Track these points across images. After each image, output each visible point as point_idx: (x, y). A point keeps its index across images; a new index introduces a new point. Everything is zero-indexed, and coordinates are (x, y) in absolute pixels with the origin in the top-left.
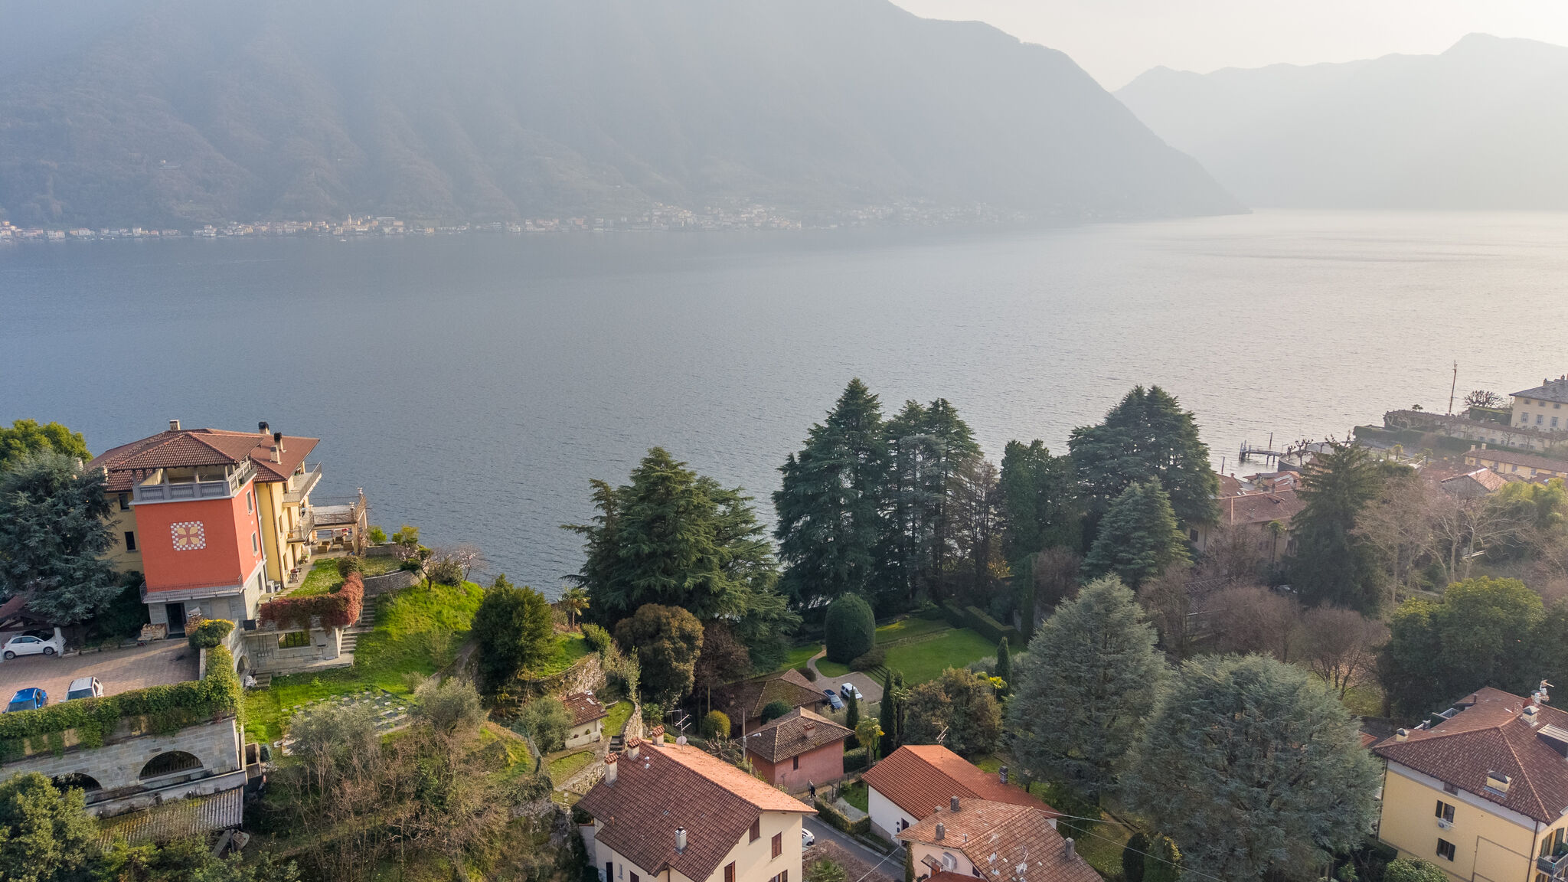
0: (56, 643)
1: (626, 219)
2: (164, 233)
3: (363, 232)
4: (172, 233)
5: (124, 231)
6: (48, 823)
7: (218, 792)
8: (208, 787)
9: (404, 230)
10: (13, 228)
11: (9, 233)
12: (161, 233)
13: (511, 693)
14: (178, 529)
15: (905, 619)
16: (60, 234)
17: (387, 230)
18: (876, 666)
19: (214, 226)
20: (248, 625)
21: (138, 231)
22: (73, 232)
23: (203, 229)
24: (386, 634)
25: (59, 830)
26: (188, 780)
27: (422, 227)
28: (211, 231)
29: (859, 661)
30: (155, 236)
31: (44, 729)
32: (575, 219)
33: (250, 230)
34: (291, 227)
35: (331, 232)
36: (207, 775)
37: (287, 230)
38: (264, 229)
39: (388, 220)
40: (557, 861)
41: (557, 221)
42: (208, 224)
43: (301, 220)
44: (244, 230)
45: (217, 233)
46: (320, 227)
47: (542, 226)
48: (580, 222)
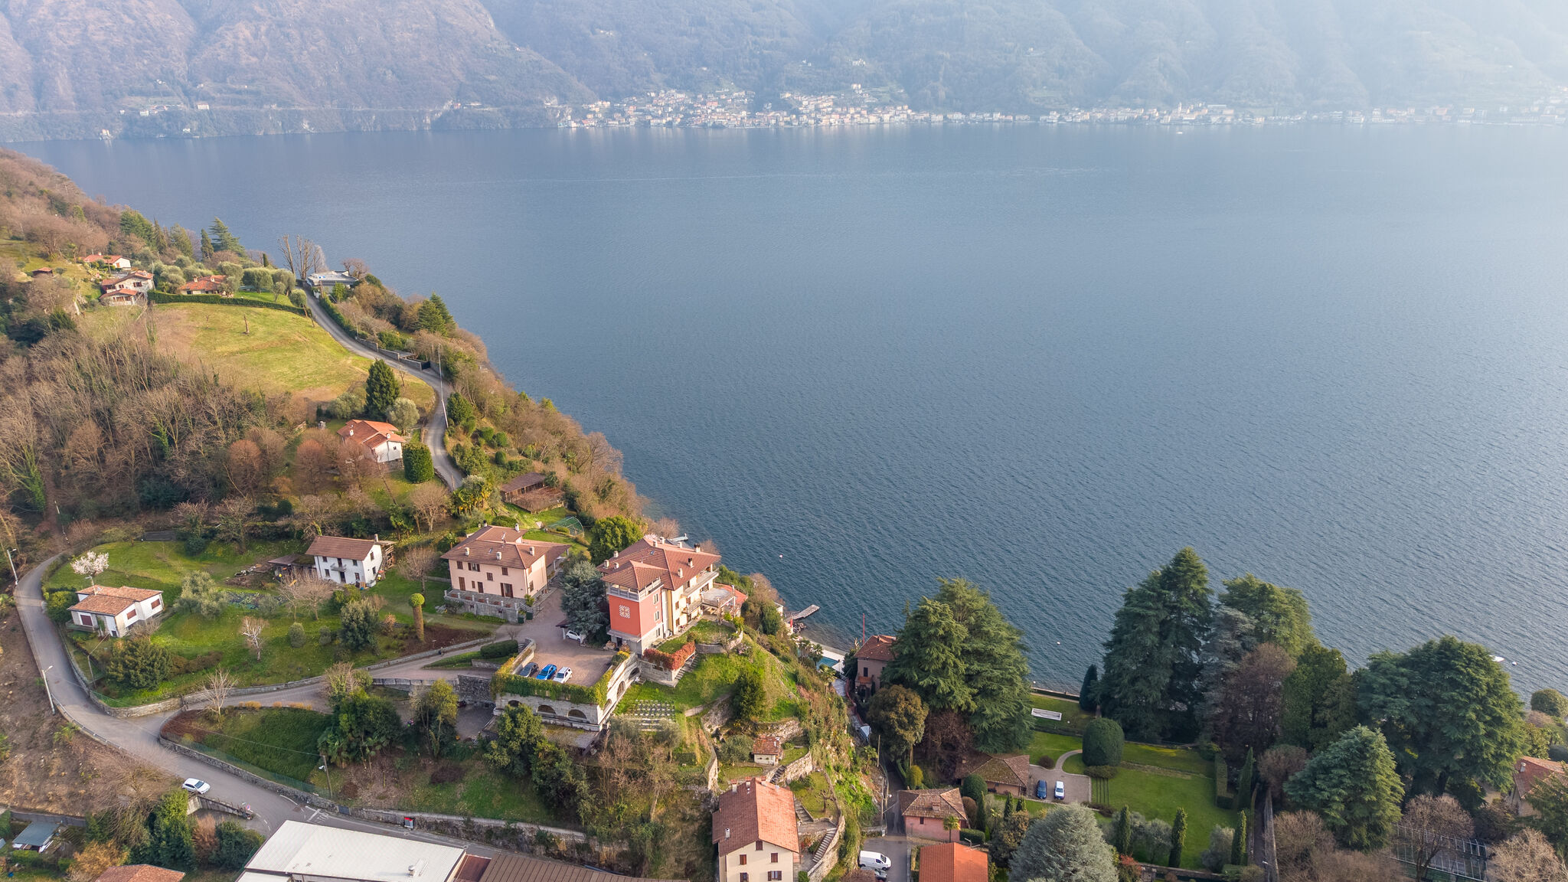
0: (582, 637)
1: (1506, 109)
2: (1017, 118)
3: (1191, 121)
4: (1023, 118)
5: (987, 115)
6: (525, 727)
7: (590, 731)
8: (587, 727)
9: (1232, 120)
10: (909, 111)
11: (905, 116)
12: (1014, 118)
13: (742, 724)
14: (622, 608)
15: (1186, 749)
16: (940, 118)
17: (1214, 119)
18: (1100, 778)
19: (1058, 112)
20: (639, 656)
21: (997, 116)
22: (949, 116)
23: (1048, 114)
24: (694, 676)
25: (527, 731)
26: (582, 722)
27: (1252, 116)
28: (1054, 117)
29: (1092, 769)
30: (1009, 121)
31: (540, 688)
32: (1437, 107)
33: (1087, 117)
34: (1123, 114)
35: (1159, 121)
36: (588, 723)
37: (1119, 117)
38: (1099, 116)
39: (1218, 108)
40: (700, 815)
41: (1413, 111)
42: (1054, 110)
43: (1135, 107)
44: (1082, 116)
45: (1060, 119)
46: (1150, 115)
47: (1391, 116)
48: (1442, 112)
